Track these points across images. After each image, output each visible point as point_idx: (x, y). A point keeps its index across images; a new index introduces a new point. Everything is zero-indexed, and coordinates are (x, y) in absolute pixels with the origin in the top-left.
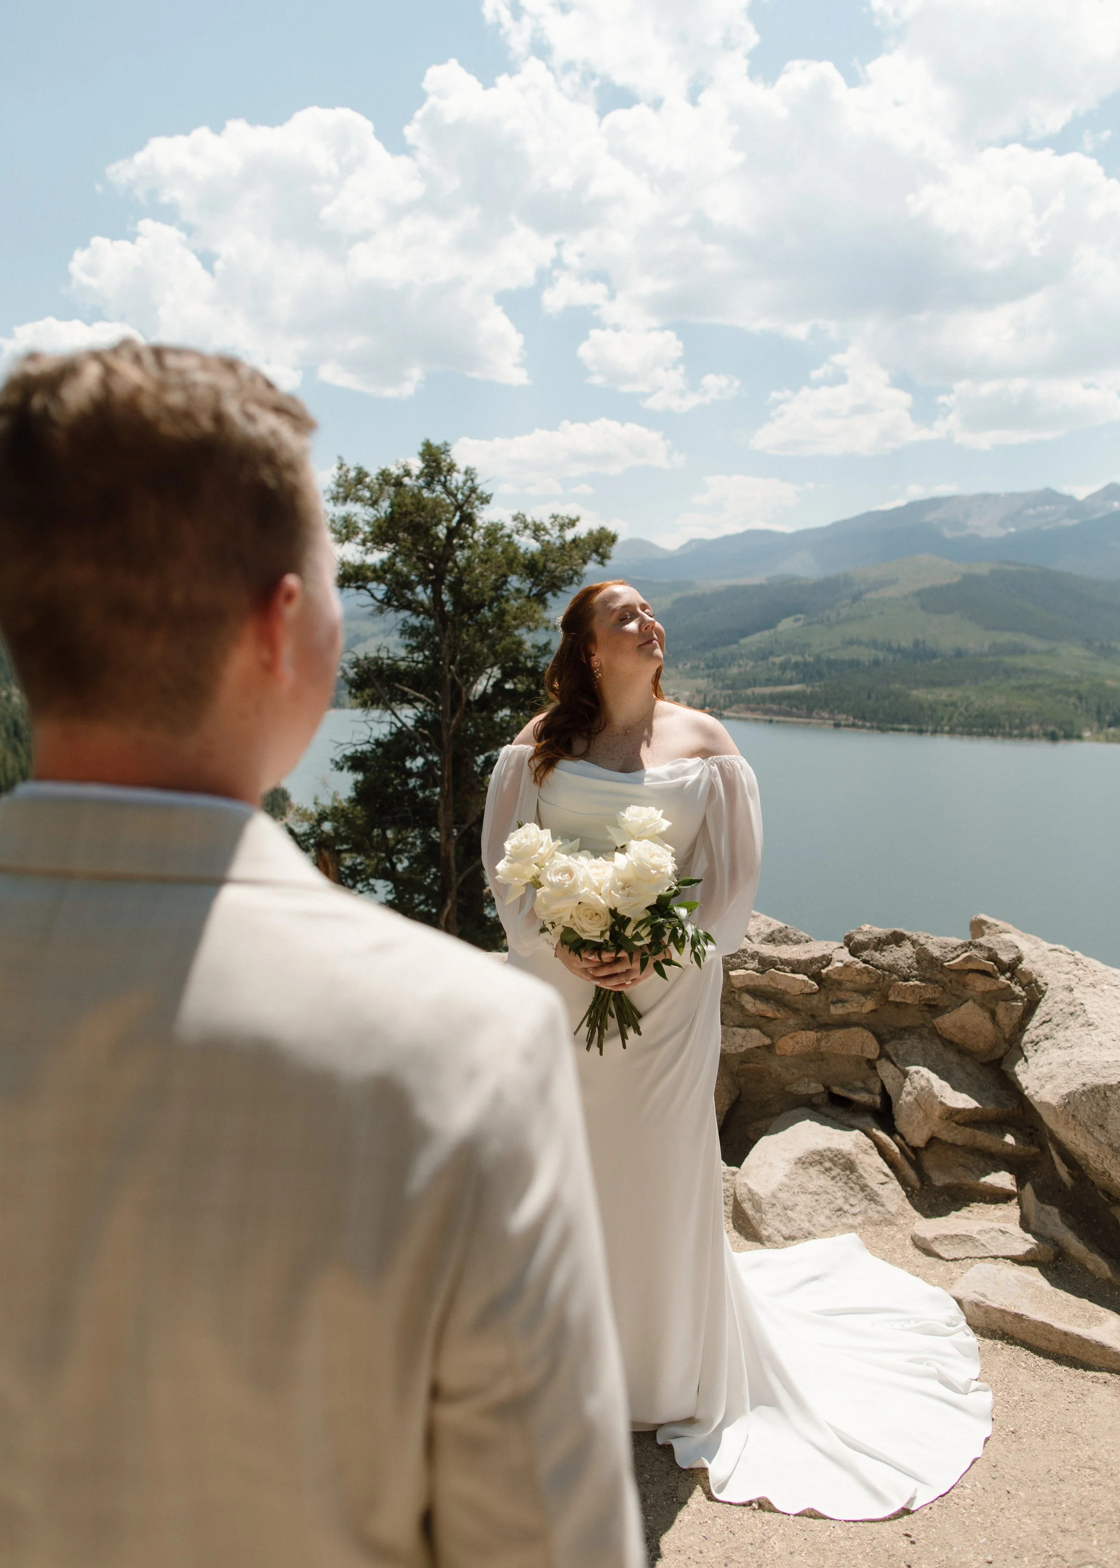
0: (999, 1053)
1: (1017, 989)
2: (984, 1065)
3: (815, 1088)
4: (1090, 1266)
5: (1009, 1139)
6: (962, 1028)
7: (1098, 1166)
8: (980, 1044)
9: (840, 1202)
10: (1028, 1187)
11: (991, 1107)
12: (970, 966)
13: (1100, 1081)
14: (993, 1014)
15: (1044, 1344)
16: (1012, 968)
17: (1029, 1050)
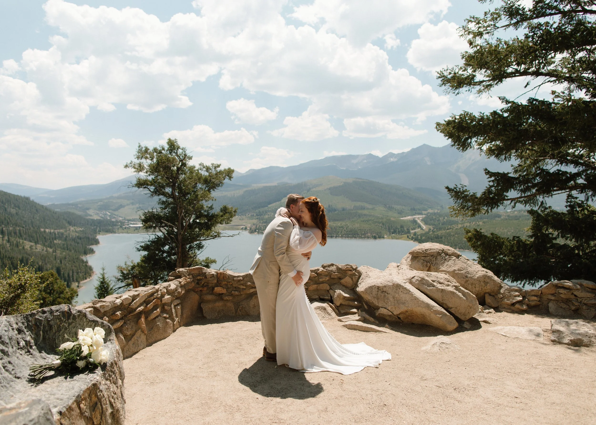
0: (353, 287)
1: (357, 274)
2: (351, 290)
3: (317, 297)
4: (370, 320)
5: (356, 303)
6: (346, 282)
7: (371, 301)
8: (350, 285)
9: (323, 316)
10: (359, 310)
11: (352, 297)
12: (347, 269)
13: (371, 285)
14: (352, 279)
15: (361, 329)
16: (356, 269)
17: (359, 285)
